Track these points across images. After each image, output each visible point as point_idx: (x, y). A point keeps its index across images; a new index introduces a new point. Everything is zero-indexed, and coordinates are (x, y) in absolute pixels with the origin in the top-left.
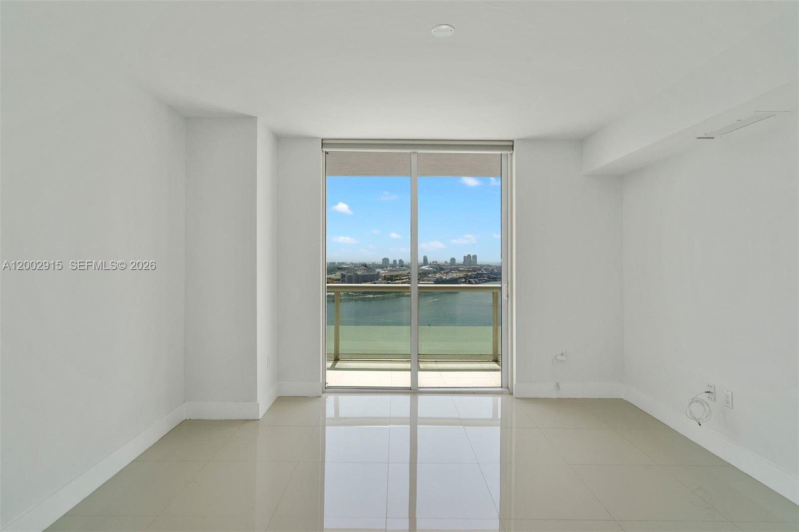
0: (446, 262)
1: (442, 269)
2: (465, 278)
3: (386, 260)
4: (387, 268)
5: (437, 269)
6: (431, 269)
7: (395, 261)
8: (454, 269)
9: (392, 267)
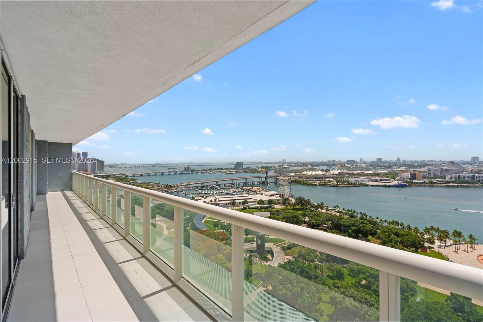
3: (475, 158)
9: (480, 163)
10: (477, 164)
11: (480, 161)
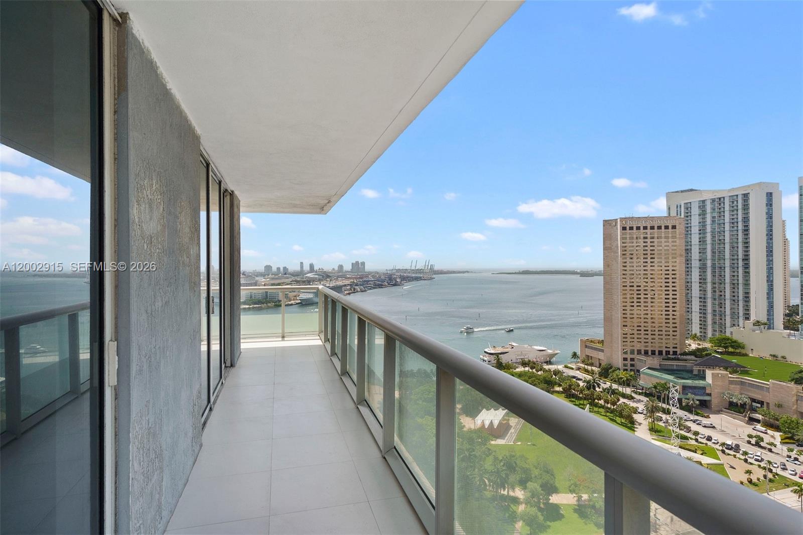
0: (333, 269)
1: (328, 276)
2: (351, 285)
3: (268, 268)
4: (268, 275)
5: (323, 277)
6: (317, 276)
7: (278, 269)
8: (341, 277)
9: (274, 274)
10: (270, 276)
11: (273, 271)
